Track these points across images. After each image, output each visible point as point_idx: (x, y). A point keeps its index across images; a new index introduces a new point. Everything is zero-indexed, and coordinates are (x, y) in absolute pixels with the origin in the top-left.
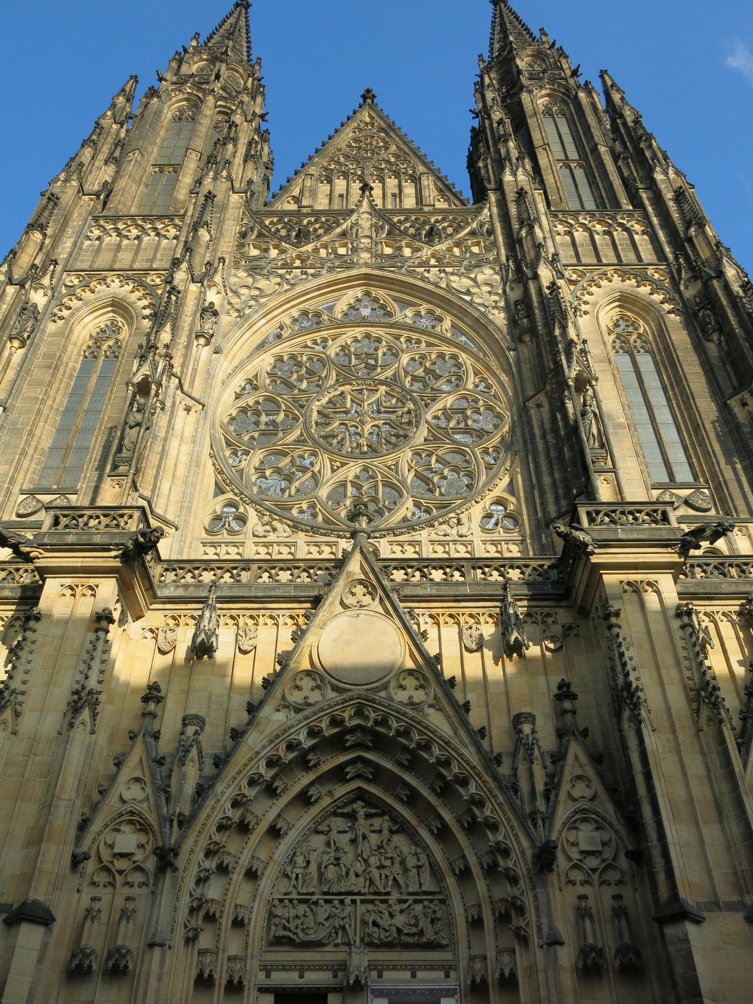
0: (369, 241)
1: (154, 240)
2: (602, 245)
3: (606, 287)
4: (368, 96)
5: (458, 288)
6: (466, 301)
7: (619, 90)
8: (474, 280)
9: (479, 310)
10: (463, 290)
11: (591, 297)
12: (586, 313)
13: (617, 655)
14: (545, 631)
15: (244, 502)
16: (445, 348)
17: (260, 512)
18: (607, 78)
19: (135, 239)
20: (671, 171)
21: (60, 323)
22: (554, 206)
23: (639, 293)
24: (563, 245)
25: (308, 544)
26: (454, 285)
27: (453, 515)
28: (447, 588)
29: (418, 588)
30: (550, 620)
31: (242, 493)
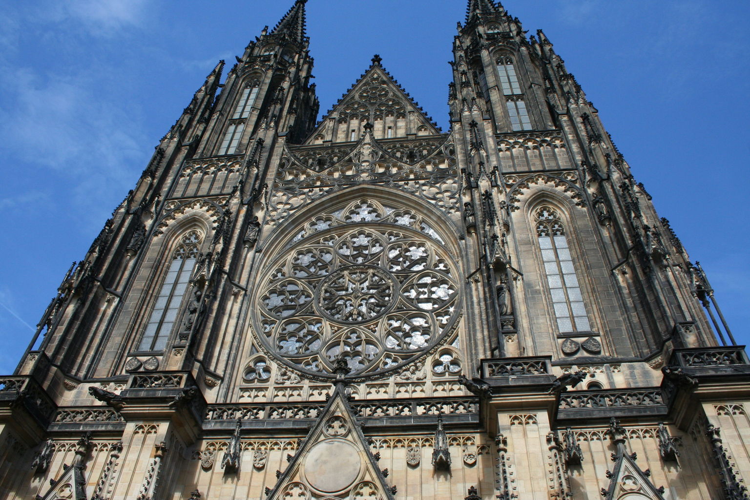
0: (368, 164)
1: (224, 173)
2: (531, 157)
3: (533, 188)
4: (377, 59)
5: (428, 195)
6: (432, 204)
7: (549, 43)
8: (439, 188)
9: (441, 210)
10: (431, 196)
11: (522, 196)
12: (518, 208)
13: (501, 471)
14: (464, 451)
15: (270, 358)
16: (417, 239)
17: (280, 365)
18: (541, 35)
19: (212, 174)
20: (581, 101)
21: (160, 236)
22: (500, 130)
23: (556, 191)
24: (504, 158)
25: (311, 387)
26: (424, 193)
27: (413, 364)
28: (398, 421)
29: (378, 421)
30: (469, 443)
31: (268, 352)
